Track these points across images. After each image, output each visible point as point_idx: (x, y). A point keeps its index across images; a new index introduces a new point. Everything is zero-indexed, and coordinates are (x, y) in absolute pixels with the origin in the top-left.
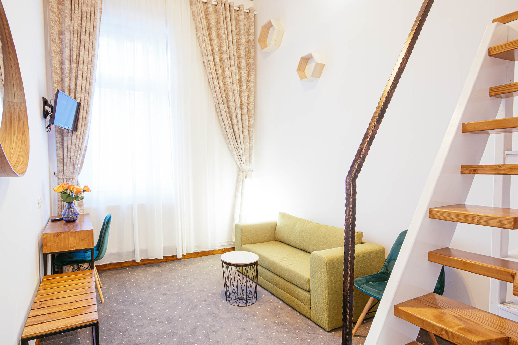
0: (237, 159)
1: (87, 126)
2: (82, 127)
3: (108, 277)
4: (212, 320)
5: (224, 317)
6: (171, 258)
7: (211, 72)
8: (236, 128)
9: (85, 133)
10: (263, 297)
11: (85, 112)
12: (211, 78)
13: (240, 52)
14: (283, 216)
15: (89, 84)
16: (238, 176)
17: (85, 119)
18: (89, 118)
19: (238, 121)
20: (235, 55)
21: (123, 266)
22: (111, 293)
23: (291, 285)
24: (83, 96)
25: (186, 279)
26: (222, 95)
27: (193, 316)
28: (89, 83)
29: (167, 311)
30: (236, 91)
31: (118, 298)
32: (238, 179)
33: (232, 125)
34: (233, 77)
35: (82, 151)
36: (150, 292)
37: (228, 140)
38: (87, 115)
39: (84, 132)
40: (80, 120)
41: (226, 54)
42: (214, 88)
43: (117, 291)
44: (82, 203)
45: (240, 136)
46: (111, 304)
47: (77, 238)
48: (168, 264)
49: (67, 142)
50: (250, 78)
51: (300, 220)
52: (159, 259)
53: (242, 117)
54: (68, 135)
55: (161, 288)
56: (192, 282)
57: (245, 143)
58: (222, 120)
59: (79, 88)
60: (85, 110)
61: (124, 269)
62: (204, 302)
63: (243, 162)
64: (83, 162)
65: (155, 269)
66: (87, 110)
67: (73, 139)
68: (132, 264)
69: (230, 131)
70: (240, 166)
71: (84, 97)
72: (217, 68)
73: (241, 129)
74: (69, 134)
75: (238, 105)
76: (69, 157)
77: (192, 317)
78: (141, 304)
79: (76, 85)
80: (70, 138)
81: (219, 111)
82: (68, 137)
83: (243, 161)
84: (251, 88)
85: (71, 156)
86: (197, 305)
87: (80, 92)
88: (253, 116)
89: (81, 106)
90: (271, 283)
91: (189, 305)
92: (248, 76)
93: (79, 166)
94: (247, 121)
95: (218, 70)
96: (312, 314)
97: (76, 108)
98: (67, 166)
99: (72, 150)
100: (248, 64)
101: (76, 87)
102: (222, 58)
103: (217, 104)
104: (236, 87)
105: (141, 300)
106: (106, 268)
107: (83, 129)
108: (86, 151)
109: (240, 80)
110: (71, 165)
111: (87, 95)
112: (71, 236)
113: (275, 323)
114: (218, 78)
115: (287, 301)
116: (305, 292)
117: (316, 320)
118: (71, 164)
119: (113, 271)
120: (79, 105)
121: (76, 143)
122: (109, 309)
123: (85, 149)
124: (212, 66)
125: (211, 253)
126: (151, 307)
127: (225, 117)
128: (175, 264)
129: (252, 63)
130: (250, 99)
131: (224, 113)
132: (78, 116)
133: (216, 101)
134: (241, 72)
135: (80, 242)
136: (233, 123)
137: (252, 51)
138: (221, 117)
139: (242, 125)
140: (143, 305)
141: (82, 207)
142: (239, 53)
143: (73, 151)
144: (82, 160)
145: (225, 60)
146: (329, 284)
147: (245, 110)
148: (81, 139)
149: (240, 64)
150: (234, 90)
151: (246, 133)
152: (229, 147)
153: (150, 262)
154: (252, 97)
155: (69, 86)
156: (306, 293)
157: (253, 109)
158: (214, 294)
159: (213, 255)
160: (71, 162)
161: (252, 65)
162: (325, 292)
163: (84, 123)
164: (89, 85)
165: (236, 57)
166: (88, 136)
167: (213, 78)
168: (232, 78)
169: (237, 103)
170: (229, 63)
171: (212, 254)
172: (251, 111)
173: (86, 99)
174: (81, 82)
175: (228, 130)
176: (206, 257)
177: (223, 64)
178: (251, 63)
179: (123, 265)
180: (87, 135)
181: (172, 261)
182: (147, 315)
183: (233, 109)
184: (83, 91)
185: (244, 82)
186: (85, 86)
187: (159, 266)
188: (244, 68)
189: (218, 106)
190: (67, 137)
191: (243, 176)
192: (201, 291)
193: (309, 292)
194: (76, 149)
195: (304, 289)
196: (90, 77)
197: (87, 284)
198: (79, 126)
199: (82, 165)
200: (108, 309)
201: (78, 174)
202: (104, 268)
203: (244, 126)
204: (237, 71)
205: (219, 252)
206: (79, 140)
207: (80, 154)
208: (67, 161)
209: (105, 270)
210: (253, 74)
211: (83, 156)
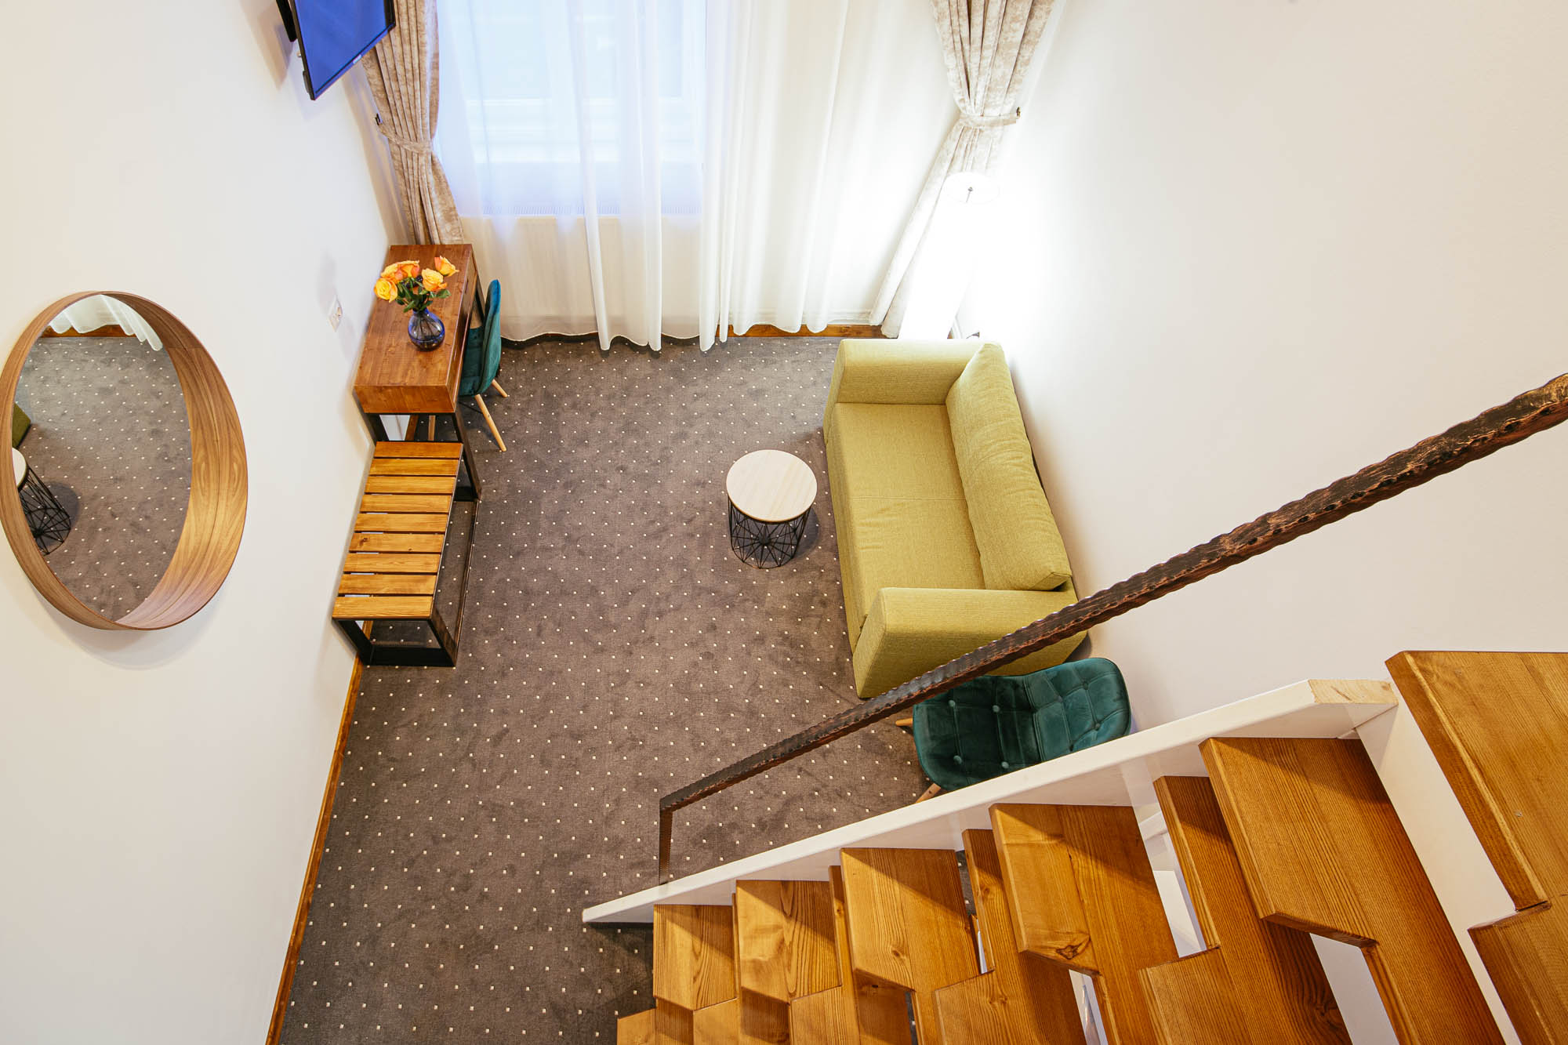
4: (671, 582)
5: (699, 582)
27: (645, 558)
29: (606, 524)
31: (533, 451)
35: (426, 74)
44: (453, 213)
47: (418, 396)
55: (623, 445)
62: (684, 524)
64: (437, 101)
67: (392, 43)
77: (641, 560)
83: (973, 92)
86: (667, 530)
91: (654, 522)
93: (427, 118)
98: (399, 117)
105: (572, 471)
108: (438, 68)
112: (406, 393)
113: (779, 636)
121: (405, 55)
122: (509, 481)
126: (582, 501)
140: (570, 491)
141: (455, 221)
144: (433, 97)
148: (416, 43)
182: (567, 523)
199: (437, 110)
200: (507, 479)
206: (409, 48)
207: (423, 84)
211: (434, 86)
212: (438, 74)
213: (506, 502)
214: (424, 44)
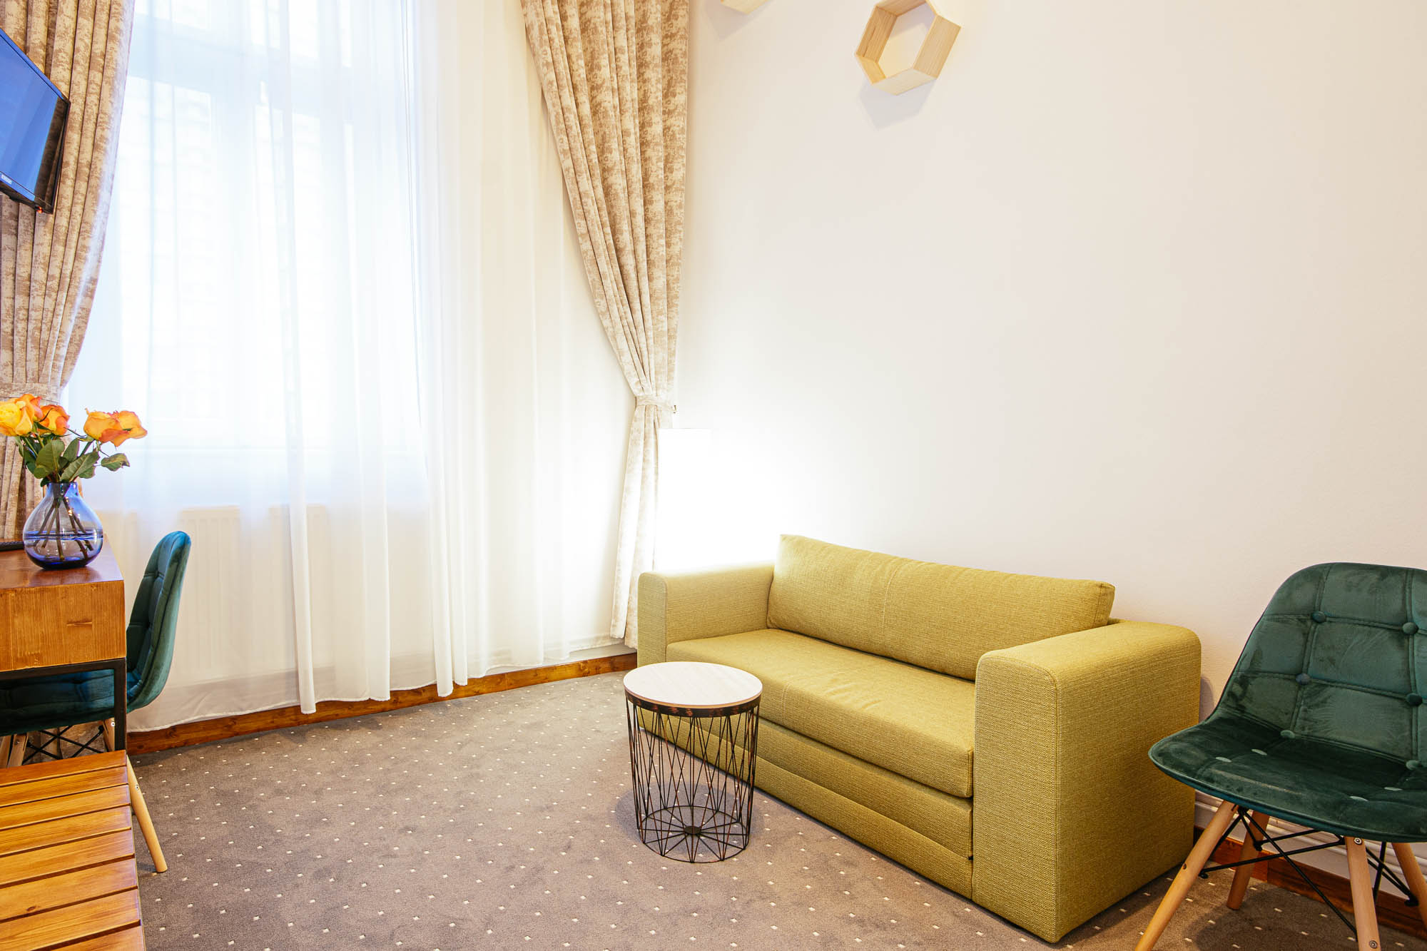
0: (629, 367)
1: (96, 198)
2: (76, 200)
3: (181, 773)
4: (613, 926)
5: (657, 909)
6: (411, 698)
7: (553, 62)
8: (629, 261)
9: (87, 223)
10: (767, 821)
11: (88, 143)
12: (551, 83)
13: (644, 11)
14: (797, 545)
15: (107, 35)
16: (630, 425)
17: (87, 170)
18: (105, 167)
19: (635, 240)
20: (628, 15)
21: (237, 730)
22: (199, 836)
23: (885, 778)
24: (79, 78)
25: (478, 767)
26: (586, 145)
27: (538, 914)
28: (103, 32)
29: (432, 897)
30: (633, 137)
31: (226, 855)
32: (629, 432)
33: (618, 251)
34: (621, 90)
35: (76, 294)
36: (353, 824)
37: (603, 302)
38: (96, 154)
39: (86, 219)
40: (69, 171)
41: (602, 7)
42: (562, 120)
43: (220, 826)
45: (642, 291)
46: (197, 884)
47: (48, 614)
48: (401, 719)
49: (13, 253)
50: (673, 102)
51: (864, 554)
52: (376, 699)
53: (646, 228)
54: (17, 229)
55: (391, 807)
56: (501, 777)
57: (655, 314)
58: (584, 231)
59: (62, 45)
60: (90, 133)
61: (242, 740)
62: (564, 854)
63: (648, 377)
64: (82, 338)
65: (360, 740)
66: (97, 137)
67: (36, 242)
68: (273, 722)
69: (610, 272)
70: (636, 391)
71: (84, 83)
72: (572, 51)
73: (643, 266)
74: (20, 221)
75: (638, 184)
76: (22, 314)
77: (534, 919)
78: (320, 874)
79: (50, 34)
80: (24, 237)
81: (575, 199)
82: (17, 235)
83: (647, 373)
84: (678, 136)
85: (28, 310)
86: (543, 868)
87: (68, 59)
88: (679, 228)
89: (71, 115)
90: (790, 770)
91: (513, 867)
92: (668, 93)
93: (63, 352)
94: (663, 242)
95: (574, 59)
96: (981, 880)
97: (53, 125)
98: (13, 350)
99: (33, 284)
100: (667, 57)
101: (51, 42)
102: (589, 21)
103: (571, 174)
104: (631, 124)
105: (320, 857)
106: (172, 741)
107: (78, 208)
108: (92, 297)
109: (643, 107)
110: (30, 345)
111: (96, 76)
112: (19, 609)
113: (850, 921)
114: (574, 88)
115: (860, 832)
116: (949, 801)
117: (1000, 902)
118: (29, 340)
119: (200, 751)
120: (64, 107)
121: (52, 258)
122: (191, 905)
123: (87, 289)
124: (556, 41)
125: (542, 675)
126: (364, 885)
127: (597, 222)
128: (429, 715)
129: (680, 52)
130: (672, 172)
131: (592, 209)
132: (57, 154)
133: (568, 163)
134: (646, 76)
135: (60, 634)
136: (621, 245)
137: (681, 13)
138: (583, 222)
139: (648, 256)
140: (332, 880)
142: (642, 13)
143: (36, 290)
144: (77, 331)
145: (600, 29)
146: (1062, 769)
147: (658, 207)
148: (74, 245)
149: (642, 49)
150: (625, 133)
151: (660, 283)
152: (605, 325)
153: (339, 712)
154: (680, 165)
155: (20, 34)
156: (951, 804)
157: (680, 206)
158: (589, 817)
159: (549, 681)
160: (30, 333)
161: (680, 60)
162: (1050, 800)
163: (82, 186)
164: (104, 38)
165: (633, 22)
166: (103, 242)
167: (560, 83)
168: (619, 94)
169: (634, 179)
170: (611, 40)
171: (546, 678)
172: (675, 211)
173: (91, 90)
174: (70, 23)
175: (604, 267)
176: (528, 690)
177: (590, 42)
178: (678, 51)
179: (237, 727)
180: (96, 232)
181: (413, 705)
182: (352, 922)
183: (621, 195)
184: (81, 57)
185: (657, 111)
186: (88, 41)
187: (374, 726)
188: (656, 66)
189: (572, 184)
190: (12, 234)
191: (649, 421)
192: (542, 810)
193: (970, 800)
194: (49, 284)
195: (947, 789)
196: (110, 10)
197: (93, 820)
198: (65, 195)
199: (78, 351)
200: (186, 905)
201: (59, 382)
202: (167, 742)
203: (652, 257)
204: (635, 70)
205: (569, 672)
206: (61, 249)
207: (69, 305)
208: (13, 331)
209: (170, 748)
210: (682, 89)
212: (91, 304)
213: (197, 936)
214: (85, 248)
